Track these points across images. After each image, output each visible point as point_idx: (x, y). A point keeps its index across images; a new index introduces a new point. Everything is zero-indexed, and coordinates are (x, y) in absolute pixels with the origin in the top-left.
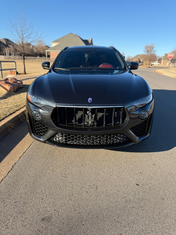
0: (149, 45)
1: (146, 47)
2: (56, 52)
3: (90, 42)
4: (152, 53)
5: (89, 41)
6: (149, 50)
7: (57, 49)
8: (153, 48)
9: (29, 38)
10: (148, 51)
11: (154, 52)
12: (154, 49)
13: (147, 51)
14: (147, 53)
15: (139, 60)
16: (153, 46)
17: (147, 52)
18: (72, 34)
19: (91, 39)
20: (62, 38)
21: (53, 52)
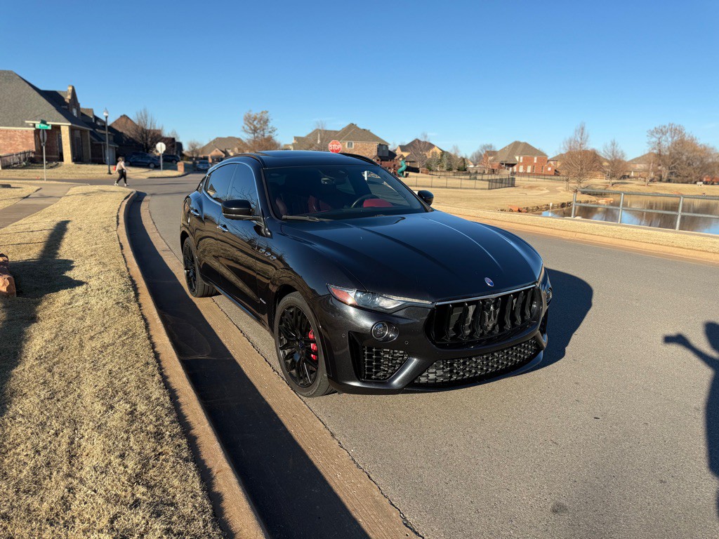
0: (253, 114)
1: (249, 119)
3: (68, 98)
4: (267, 135)
5: (63, 95)
6: (258, 126)
8: (266, 122)
10: (255, 131)
11: (270, 132)
12: (270, 125)
13: (251, 129)
14: (252, 135)
15: (225, 152)
16: (265, 116)
17: (254, 134)
19: (70, 89)
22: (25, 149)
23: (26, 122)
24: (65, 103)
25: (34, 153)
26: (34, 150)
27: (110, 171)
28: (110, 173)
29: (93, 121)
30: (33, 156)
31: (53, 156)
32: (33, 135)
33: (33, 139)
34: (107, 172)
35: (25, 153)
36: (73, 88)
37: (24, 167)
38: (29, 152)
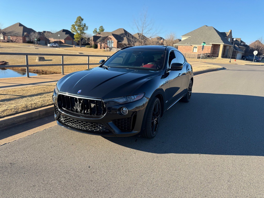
2: (184, 46)
3: (228, 34)
5: (226, 33)
7: (186, 43)
9: (148, 33)
18: (207, 26)
19: (230, 31)
20: (194, 31)
21: (181, 46)
22: (207, 53)
23: (210, 43)
24: (226, 36)
25: (210, 54)
26: (210, 53)
27: (230, 61)
28: (230, 62)
29: (240, 43)
30: (209, 55)
31: (216, 55)
32: (211, 48)
33: (211, 49)
34: (229, 61)
35: (206, 54)
36: (231, 30)
37: (205, 58)
38: (208, 53)
